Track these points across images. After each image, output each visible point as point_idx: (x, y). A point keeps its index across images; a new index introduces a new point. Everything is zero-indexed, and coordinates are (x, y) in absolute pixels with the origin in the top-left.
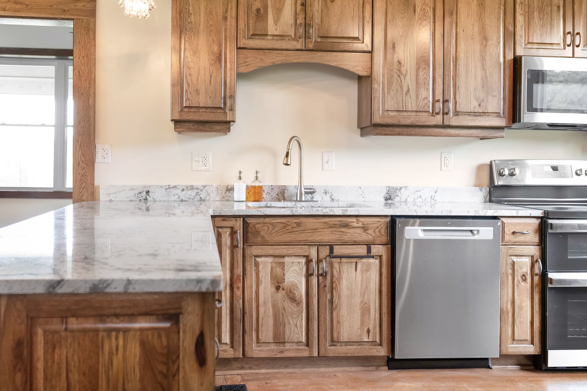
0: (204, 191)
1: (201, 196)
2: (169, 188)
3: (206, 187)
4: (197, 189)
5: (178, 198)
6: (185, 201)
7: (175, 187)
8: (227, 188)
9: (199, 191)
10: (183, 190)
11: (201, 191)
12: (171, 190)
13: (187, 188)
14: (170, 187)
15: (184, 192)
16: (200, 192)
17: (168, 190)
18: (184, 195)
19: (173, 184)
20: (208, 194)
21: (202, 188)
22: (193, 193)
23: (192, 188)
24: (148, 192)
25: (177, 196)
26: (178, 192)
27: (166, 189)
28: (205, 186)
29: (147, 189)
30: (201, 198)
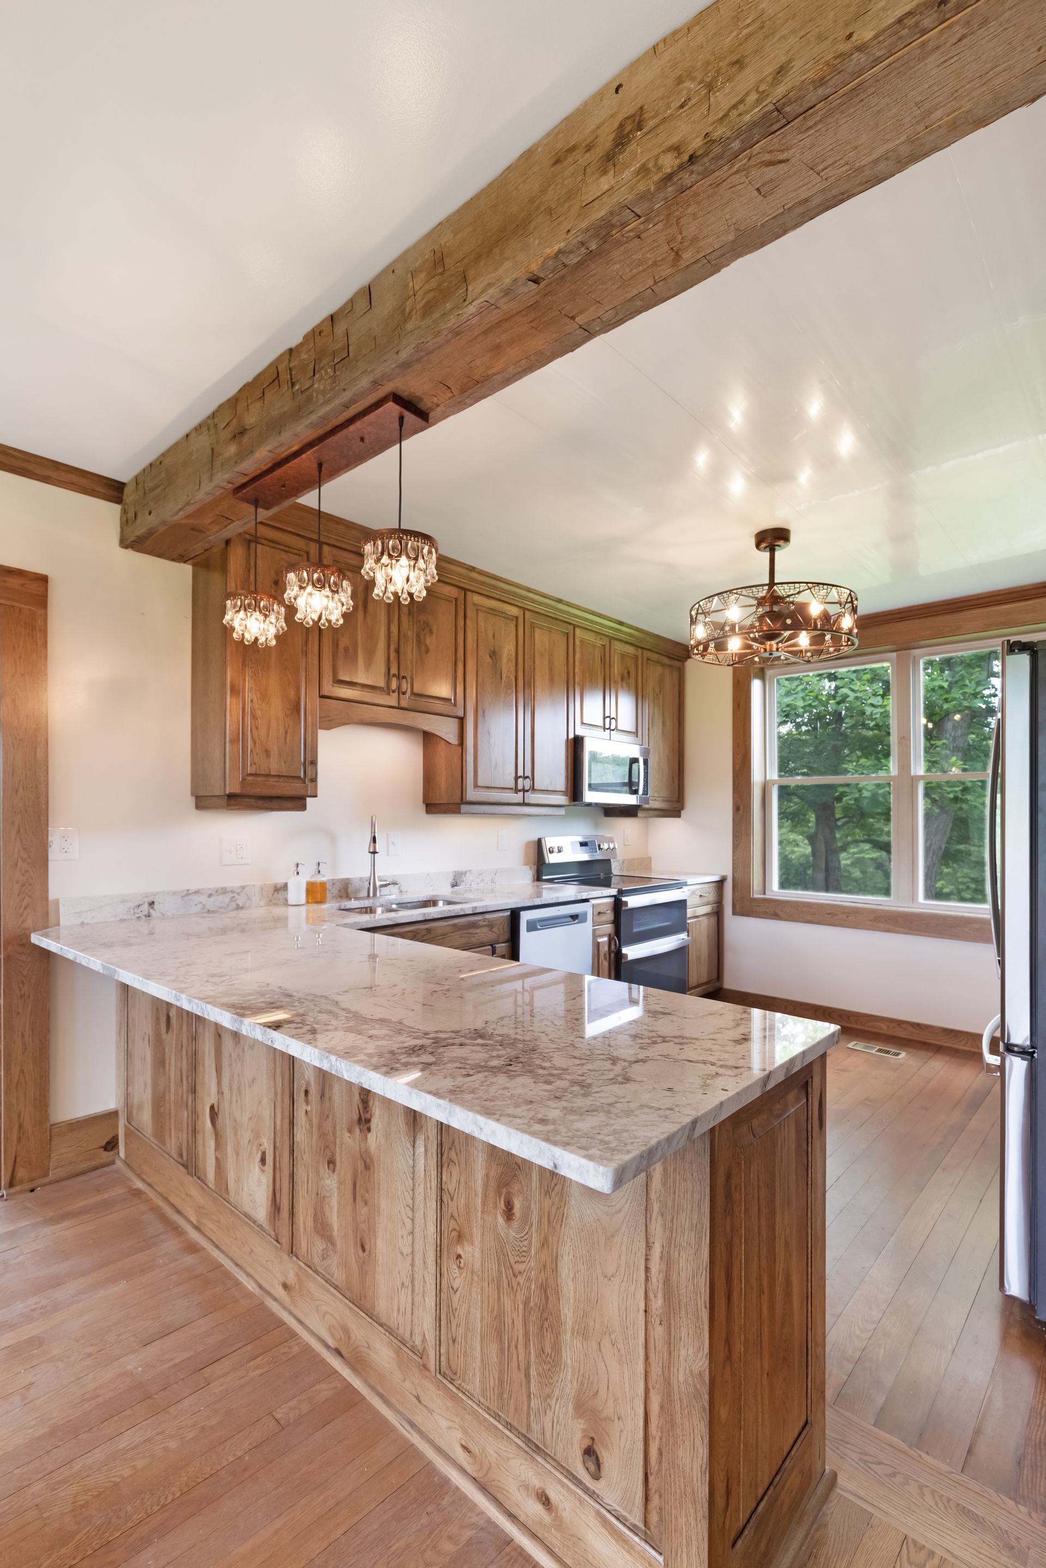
0: (242, 894)
1: (238, 902)
2: (188, 893)
3: (246, 889)
4: (232, 892)
5: (203, 909)
6: (214, 912)
7: (197, 892)
8: (275, 887)
9: (235, 895)
10: (210, 895)
11: (239, 894)
12: (190, 897)
13: (217, 891)
14: (190, 892)
15: (212, 899)
16: (237, 897)
17: (186, 898)
18: (211, 903)
19: (194, 887)
20: (249, 899)
21: (239, 891)
22: (226, 899)
23: (224, 891)
24: (152, 904)
25: (200, 906)
26: (203, 898)
27: (183, 897)
28: (243, 887)
29: (151, 899)
30: (237, 905)
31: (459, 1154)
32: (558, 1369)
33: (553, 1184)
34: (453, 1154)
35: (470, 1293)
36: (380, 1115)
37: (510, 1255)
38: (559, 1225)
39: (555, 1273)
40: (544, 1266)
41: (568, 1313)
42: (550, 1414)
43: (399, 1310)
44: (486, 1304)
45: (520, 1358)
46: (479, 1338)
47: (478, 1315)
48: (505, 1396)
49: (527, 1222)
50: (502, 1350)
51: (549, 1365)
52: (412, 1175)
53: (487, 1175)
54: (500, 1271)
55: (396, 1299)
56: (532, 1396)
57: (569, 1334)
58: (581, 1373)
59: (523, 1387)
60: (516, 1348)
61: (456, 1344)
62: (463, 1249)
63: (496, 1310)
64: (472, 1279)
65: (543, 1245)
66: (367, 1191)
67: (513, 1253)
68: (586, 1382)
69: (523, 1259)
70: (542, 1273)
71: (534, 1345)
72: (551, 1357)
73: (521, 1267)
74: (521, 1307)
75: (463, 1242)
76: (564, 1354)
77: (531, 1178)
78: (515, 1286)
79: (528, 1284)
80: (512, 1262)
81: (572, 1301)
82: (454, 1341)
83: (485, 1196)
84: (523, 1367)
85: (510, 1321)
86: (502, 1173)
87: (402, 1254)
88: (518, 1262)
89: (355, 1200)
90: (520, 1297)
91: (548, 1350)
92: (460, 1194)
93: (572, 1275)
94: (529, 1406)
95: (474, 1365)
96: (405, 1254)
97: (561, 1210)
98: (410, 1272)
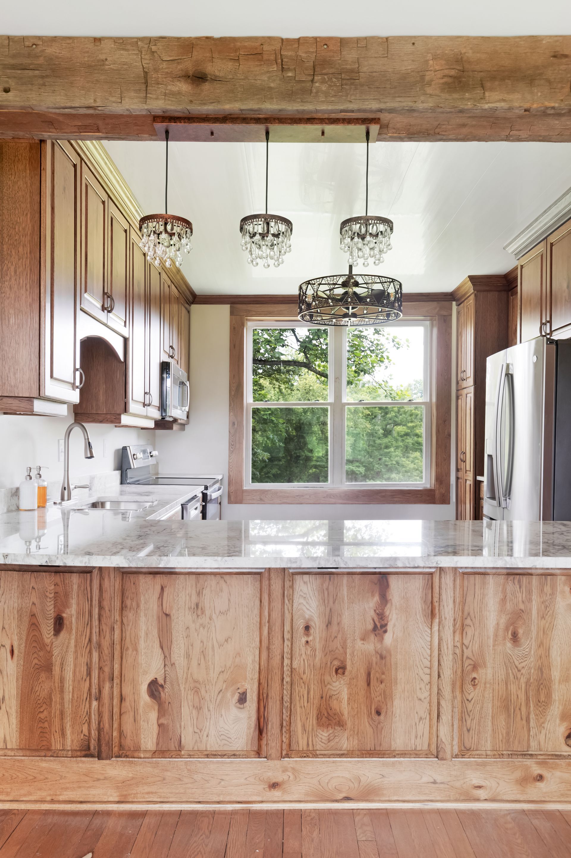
31: (474, 619)
32: (549, 706)
33: (547, 612)
34: (468, 622)
35: (483, 696)
36: (397, 619)
37: (515, 661)
38: (550, 631)
39: (548, 657)
40: (541, 657)
41: (556, 674)
42: (543, 732)
43: (416, 737)
44: (497, 696)
45: (522, 713)
46: (490, 718)
47: (490, 705)
48: (511, 740)
49: (528, 638)
50: (509, 716)
51: (544, 707)
52: (429, 647)
53: (498, 624)
54: (508, 674)
55: (414, 731)
56: (531, 729)
57: (557, 684)
58: (565, 700)
59: (525, 728)
60: (520, 709)
61: (471, 732)
62: (477, 673)
63: (504, 696)
64: (485, 687)
65: (540, 646)
66: (383, 673)
67: (518, 659)
68: (567, 703)
69: (526, 659)
70: (539, 661)
71: (533, 701)
72: (544, 702)
73: (523, 664)
74: (523, 686)
75: (477, 670)
76: (553, 696)
77: (531, 614)
78: (519, 677)
79: (529, 671)
80: (517, 663)
81: (559, 667)
82: (468, 731)
83: (496, 635)
84: (524, 718)
85: (516, 697)
86: (510, 618)
87: (420, 700)
88: (522, 662)
89: (369, 684)
90: (523, 680)
91: (542, 698)
92: (474, 642)
93: (559, 654)
94: (529, 735)
95: (486, 735)
96: (423, 699)
97: (552, 624)
98: (428, 707)
